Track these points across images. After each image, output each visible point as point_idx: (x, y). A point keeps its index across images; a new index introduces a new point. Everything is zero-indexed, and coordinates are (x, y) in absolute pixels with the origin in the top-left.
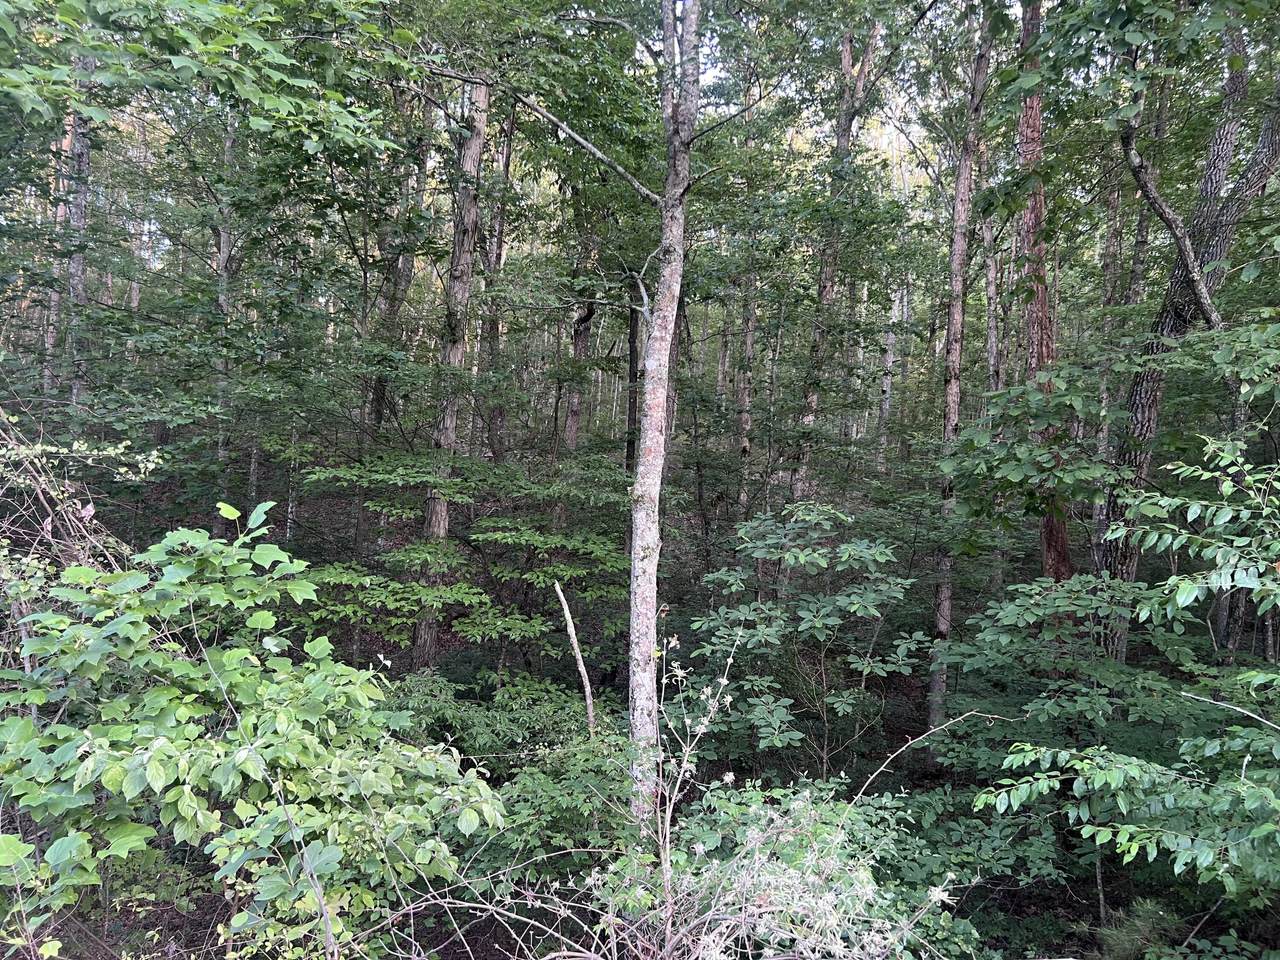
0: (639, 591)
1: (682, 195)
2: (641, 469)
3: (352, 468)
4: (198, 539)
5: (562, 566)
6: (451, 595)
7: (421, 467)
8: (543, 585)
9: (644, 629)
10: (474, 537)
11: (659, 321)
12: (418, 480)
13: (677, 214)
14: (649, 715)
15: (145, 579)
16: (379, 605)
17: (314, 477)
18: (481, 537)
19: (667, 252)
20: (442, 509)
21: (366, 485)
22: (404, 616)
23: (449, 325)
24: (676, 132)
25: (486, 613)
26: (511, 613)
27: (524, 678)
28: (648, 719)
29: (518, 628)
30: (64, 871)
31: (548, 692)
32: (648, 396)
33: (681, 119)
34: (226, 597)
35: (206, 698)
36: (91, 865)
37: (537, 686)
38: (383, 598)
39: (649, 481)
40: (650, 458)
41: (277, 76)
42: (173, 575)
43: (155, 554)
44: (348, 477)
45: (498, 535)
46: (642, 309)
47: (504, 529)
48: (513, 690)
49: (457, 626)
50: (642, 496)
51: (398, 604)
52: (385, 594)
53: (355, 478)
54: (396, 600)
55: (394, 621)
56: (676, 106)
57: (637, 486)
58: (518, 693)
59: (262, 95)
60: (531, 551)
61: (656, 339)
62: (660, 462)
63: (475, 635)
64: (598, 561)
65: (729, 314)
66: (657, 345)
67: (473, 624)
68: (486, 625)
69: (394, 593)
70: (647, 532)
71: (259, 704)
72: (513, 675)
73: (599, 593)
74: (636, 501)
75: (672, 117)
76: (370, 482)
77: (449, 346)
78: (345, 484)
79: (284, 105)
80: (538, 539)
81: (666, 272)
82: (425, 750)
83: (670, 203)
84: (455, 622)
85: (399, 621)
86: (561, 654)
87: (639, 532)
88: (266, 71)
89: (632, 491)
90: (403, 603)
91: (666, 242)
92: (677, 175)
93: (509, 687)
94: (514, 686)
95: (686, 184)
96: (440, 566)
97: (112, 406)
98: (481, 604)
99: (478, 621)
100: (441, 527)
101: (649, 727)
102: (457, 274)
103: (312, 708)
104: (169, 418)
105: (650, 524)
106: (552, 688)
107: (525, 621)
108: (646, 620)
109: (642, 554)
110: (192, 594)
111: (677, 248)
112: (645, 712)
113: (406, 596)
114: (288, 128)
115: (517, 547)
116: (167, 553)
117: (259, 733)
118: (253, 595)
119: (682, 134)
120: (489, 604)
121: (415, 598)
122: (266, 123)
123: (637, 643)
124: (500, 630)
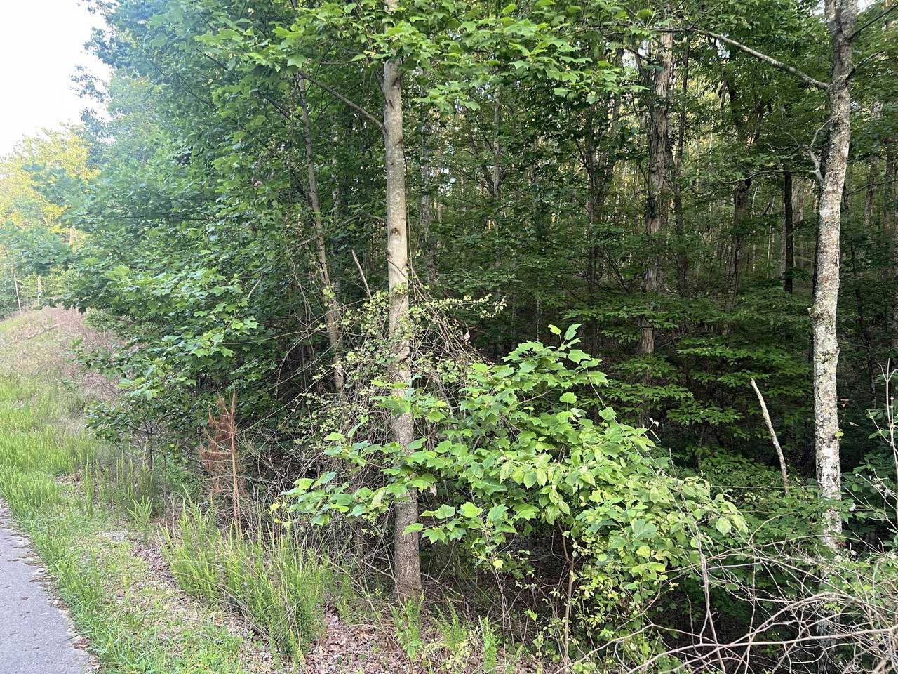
0: (821, 386)
1: (848, 78)
2: (819, 293)
3: (592, 309)
4: (538, 347)
5: (748, 371)
6: (665, 392)
7: (638, 305)
8: (734, 385)
9: (827, 416)
10: (680, 352)
11: (831, 179)
12: (638, 314)
13: (844, 94)
14: (834, 480)
15: (512, 370)
16: (616, 398)
17: (569, 316)
18: (685, 351)
19: (836, 124)
20: (649, 335)
21: (602, 319)
22: (632, 406)
23: (650, 206)
24: (840, 31)
25: (691, 405)
26: (709, 406)
27: (721, 453)
28: (833, 483)
29: (715, 416)
30: (498, 525)
31: (740, 463)
32: (823, 238)
33: (843, 20)
34: (556, 380)
35: (550, 440)
36: (511, 523)
37: (732, 458)
38: (618, 394)
39: (828, 302)
40: (827, 285)
41: (568, 60)
42: (526, 368)
43: (513, 356)
44: (590, 314)
45: (698, 350)
46: (815, 172)
47: (702, 346)
48: (714, 460)
49: (670, 414)
50: (822, 314)
51: (629, 398)
52: (620, 391)
53: (595, 315)
54: (627, 396)
55: (627, 409)
56: (838, 12)
57: (817, 307)
58: (719, 463)
59: (560, 73)
60: (723, 360)
61: (829, 193)
62: (836, 287)
63: (685, 420)
64: (778, 367)
65: (873, 168)
66: (830, 197)
67: (682, 413)
68: (692, 413)
69: (625, 390)
70: (827, 341)
71: (581, 445)
72: (713, 450)
73: (779, 392)
74: (816, 319)
75: (836, 21)
76: (604, 317)
77: (650, 220)
78: (589, 319)
79: (572, 77)
80: (728, 353)
81: (836, 140)
82: (686, 479)
83: (837, 87)
84: (668, 411)
85: (630, 409)
86: (749, 436)
87: (820, 341)
88: (562, 58)
89: (812, 311)
90: (632, 397)
91: (835, 117)
92: (842, 64)
93: (711, 458)
94: (714, 457)
95: (851, 70)
96: (657, 372)
97: (456, 279)
98: (687, 398)
99: (685, 411)
100: (649, 347)
101: (835, 489)
102: (654, 169)
103: (613, 449)
104: (487, 284)
105: (828, 336)
106: (744, 461)
107: (721, 412)
108: (828, 408)
109: (823, 358)
110: (536, 379)
111: (845, 120)
112: (831, 477)
113: (633, 392)
114: (577, 91)
115: (713, 358)
116: (520, 356)
117: (584, 461)
118: (572, 379)
119: (845, 32)
120: (693, 399)
121: (640, 394)
122: (564, 90)
123: (821, 426)
124: (703, 417)
